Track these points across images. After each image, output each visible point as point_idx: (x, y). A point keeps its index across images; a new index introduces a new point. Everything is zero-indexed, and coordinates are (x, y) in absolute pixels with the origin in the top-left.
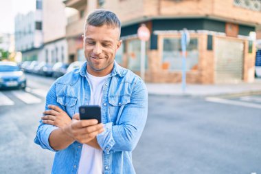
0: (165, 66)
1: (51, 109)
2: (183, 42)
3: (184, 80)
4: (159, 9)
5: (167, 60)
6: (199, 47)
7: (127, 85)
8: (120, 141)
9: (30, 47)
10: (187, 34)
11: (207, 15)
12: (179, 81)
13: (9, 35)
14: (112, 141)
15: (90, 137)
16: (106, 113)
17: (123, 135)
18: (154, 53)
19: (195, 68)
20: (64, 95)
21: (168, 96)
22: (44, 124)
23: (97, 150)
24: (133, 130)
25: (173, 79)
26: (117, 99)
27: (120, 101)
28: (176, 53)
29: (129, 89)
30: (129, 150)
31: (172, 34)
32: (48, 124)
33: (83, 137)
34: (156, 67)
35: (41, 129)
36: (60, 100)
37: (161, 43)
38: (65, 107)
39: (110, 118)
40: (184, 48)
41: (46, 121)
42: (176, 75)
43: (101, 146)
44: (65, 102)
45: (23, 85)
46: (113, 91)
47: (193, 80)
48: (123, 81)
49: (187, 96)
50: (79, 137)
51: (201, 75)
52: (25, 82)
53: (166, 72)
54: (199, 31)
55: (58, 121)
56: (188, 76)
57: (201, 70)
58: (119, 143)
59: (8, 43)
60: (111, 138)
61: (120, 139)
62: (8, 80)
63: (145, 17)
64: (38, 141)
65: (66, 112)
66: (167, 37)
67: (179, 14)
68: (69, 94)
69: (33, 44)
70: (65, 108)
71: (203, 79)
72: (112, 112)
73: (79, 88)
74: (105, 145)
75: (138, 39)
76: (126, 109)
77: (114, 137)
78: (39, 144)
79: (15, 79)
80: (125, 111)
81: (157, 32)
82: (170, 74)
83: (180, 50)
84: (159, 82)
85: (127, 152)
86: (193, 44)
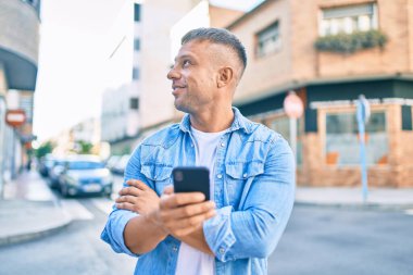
0: (331, 159)
1: (130, 185)
2: (360, 117)
3: (365, 181)
4: (317, 69)
5: (333, 149)
6: (389, 126)
7: (257, 145)
8: (244, 237)
9: (121, 135)
10: (366, 106)
11: (399, 74)
12: (356, 183)
13: (92, 120)
14: (230, 236)
15: (191, 225)
16: (222, 191)
17: (249, 227)
18: (311, 137)
19: (384, 160)
20: (152, 164)
21: (338, 206)
22: (119, 209)
23: (204, 256)
24: (267, 219)
25: (347, 179)
26: (241, 167)
27: (246, 170)
28: (348, 136)
29: (261, 151)
30: (260, 256)
31: (341, 107)
32: (124, 208)
33: (180, 223)
34: (316, 161)
35: (112, 217)
36: (147, 171)
37: (322, 122)
38: (154, 182)
39: (228, 200)
40: (361, 128)
41: (121, 204)
42: (351, 173)
43: (211, 245)
44: (153, 173)
45: (108, 189)
46: (234, 154)
47: (382, 181)
48: (251, 138)
49: (371, 207)
50: (172, 224)
51: (395, 173)
52: (111, 186)
53: (333, 167)
54: (387, 101)
55: (140, 204)
56: (372, 174)
57: (395, 164)
58: (243, 241)
59: (92, 131)
60: (229, 231)
61: (245, 234)
62: (86, 182)
63: (295, 82)
64: (106, 237)
65: (155, 190)
66: (333, 111)
67: (351, 73)
68: (160, 160)
69: (125, 130)
70: (153, 185)
71: (399, 179)
72: (231, 189)
73: (178, 151)
74: (218, 244)
75: (286, 117)
76: (256, 185)
77: (233, 230)
78: (109, 242)
79: (97, 181)
80: (254, 187)
81: (315, 105)
82: (339, 171)
83: (356, 132)
84: (322, 185)
85: (256, 260)
86: (377, 122)
